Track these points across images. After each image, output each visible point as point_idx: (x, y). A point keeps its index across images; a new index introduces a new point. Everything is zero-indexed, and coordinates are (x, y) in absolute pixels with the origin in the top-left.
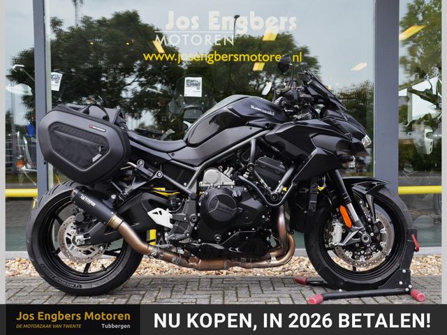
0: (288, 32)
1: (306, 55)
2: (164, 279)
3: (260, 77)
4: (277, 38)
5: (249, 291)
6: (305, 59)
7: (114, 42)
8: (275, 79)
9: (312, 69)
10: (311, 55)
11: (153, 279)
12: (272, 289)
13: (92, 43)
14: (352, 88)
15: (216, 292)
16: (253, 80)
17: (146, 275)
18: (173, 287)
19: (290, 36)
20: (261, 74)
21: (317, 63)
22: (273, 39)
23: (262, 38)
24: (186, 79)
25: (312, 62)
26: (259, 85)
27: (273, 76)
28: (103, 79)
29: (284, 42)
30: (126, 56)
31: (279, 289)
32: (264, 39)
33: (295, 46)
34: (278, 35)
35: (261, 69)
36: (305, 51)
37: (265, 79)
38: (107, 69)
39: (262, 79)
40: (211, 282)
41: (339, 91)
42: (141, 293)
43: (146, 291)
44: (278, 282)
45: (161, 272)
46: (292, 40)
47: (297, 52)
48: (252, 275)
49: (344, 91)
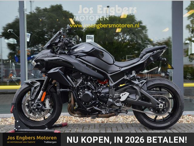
0: (132, 14)
1: (141, 25)
2: (79, 124)
3: (119, 35)
4: (127, 17)
5: (117, 129)
6: (141, 26)
7: (51, 19)
8: (126, 36)
9: (144, 31)
10: (143, 24)
11: (74, 124)
12: (127, 128)
13: (41, 20)
14: (163, 40)
15: (103, 129)
16: (116, 37)
17: (70, 123)
18: (83, 127)
19: (133, 16)
20: (120, 34)
21: (146, 28)
22: (126, 17)
23: (120, 17)
24: (87, 36)
25: (144, 28)
26: (119, 39)
27: (125, 35)
28: (46, 37)
29: (130, 19)
30: (56, 26)
31: (130, 128)
32: (121, 17)
33: (136, 20)
34: (128, 15)
35: (120, 31)
36: (140, 22)
37: (122, 36)
38: (47, 32)
39: (120, 36)
40: (100, 126)
41: (157, 42)
42: (69, 130)
43: (72, 129)
44: (130, 125)
45: (77, 122)
46: (134, 18)
47: (137, 23)
48: (118, 123)
49: (159, 42)
